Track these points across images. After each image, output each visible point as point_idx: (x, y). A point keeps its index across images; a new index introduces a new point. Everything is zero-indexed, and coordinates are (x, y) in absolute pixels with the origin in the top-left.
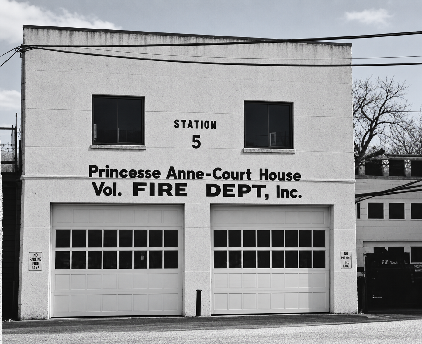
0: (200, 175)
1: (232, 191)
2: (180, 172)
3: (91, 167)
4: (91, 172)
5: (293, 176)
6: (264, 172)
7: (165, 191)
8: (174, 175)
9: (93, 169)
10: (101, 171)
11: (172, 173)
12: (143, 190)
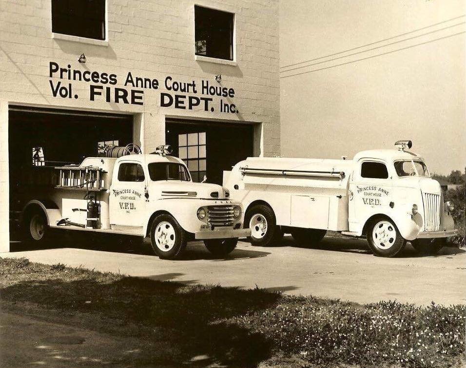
0: (155, 84)
1: (182, 102)
2: (138, 79)
3: (51, 64)
4: (52, 71)
5: (228, 92)
6: (205, 85)
7: (121, 97)
8: (132, 81)
9: (54, 68)
10: (62, 70)
11: (130, 79)
12: (100, 94)
